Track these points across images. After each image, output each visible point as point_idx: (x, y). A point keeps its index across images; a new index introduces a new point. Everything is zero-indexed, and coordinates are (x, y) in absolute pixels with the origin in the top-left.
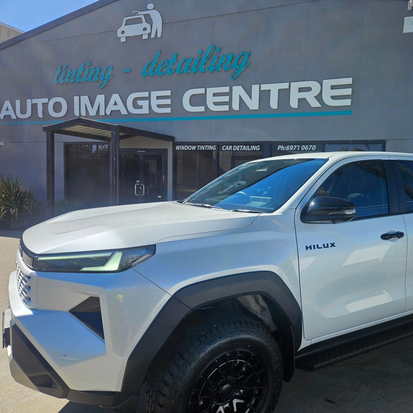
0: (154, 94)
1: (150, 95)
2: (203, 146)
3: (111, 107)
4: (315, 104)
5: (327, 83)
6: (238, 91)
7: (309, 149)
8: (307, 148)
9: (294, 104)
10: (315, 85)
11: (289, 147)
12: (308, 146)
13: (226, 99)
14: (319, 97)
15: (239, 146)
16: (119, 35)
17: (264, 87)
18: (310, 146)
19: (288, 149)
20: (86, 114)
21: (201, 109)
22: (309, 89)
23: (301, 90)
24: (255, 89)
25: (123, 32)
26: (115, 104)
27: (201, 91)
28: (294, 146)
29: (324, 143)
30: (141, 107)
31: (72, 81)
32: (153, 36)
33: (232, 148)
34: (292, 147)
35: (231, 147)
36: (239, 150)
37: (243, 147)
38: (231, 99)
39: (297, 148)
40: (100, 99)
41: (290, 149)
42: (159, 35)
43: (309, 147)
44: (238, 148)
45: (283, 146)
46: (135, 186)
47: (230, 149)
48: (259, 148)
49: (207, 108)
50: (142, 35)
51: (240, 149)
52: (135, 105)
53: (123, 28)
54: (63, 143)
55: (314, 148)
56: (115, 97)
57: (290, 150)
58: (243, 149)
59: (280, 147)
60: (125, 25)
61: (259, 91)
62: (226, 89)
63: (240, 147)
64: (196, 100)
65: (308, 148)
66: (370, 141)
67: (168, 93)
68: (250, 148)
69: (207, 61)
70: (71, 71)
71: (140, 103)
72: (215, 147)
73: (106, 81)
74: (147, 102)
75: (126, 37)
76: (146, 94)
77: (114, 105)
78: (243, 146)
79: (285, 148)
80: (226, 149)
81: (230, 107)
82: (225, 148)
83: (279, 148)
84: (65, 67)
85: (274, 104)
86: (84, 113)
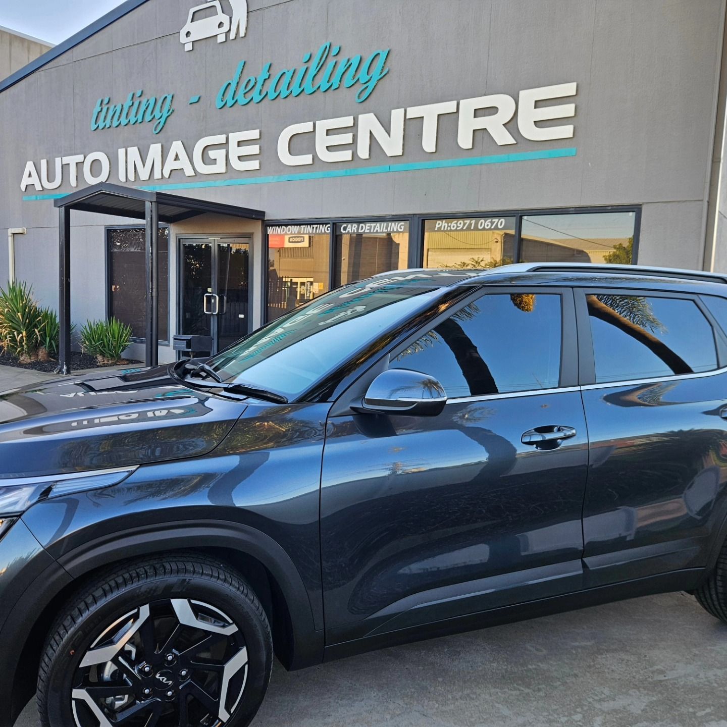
0: (235, 137)
1: (227, 139)
2: (310, 227)
3: (171, 164)
4: (503, 137)
5: (528, 96)
6: (368, 122)
7: (493, 227)
8: (488, 225)
9: (465, 140)
10: (504, 103)
11: (457, 223)
12: (490, 220)
13: (347, 138)
14: (511, 125)
15: (369, 225)
16: (183, 39)
17: (413, 112)
18: (494, 220)
19: (454, 227)
20: (135, 177)
21: (307, 159)
22: (493, 110)
23: (477, 113)
24: (397, 117)
25: (188, 34)
26: (177, 158)
27: (307, 127)
28: (465, 221)
29: (520, 215)
30: (214, 161)
31: (115, 123)
32: (232, 36)
33: (358, 229)
34: (460, 224)
35: (355, 227)
36: (368, 231)
37: (375, 227)
38: (355, 138)
39: (470, 224)
40: (155, 150)
41: (458, 227)
42: (242, 34)
43: (492, 223)
44: (367, 228)
45: (445, 223)
46: (205, 298)
47: (354, 230)
48: (403, 227)
49: (315, 158)
50: (217, 35)
51: (370, 229)
52: (206, 159)
53: (189, 26)
54: (103, 227)
55: (501, 225)
56: (177, 147)
57: (458, 229)
58: (376, 229)
59: (439, 224)
60: (192, 22)
61: (405, 121)
62: (348, 121)
63: (371, 227)
64: (299, 143)
65: (490, 224)
66: (610, 208)
67: (254, 134)
68: (387, 228)
69: (318, 71)
70: (115, 107)
71: (212, 154)
72: (329, 227)
73: (163, 120)
74: (223, 151)
75: (193, 42)
76: (221, 139)
77: (175, 160)
78: (375, 224)
79: (448, 226)
80: (348, 230)
81: (354, 155)
82: (345, 229)
83: (437, 226)
84: (106, 101)
85: (429, 144)
86: (131, 177)
